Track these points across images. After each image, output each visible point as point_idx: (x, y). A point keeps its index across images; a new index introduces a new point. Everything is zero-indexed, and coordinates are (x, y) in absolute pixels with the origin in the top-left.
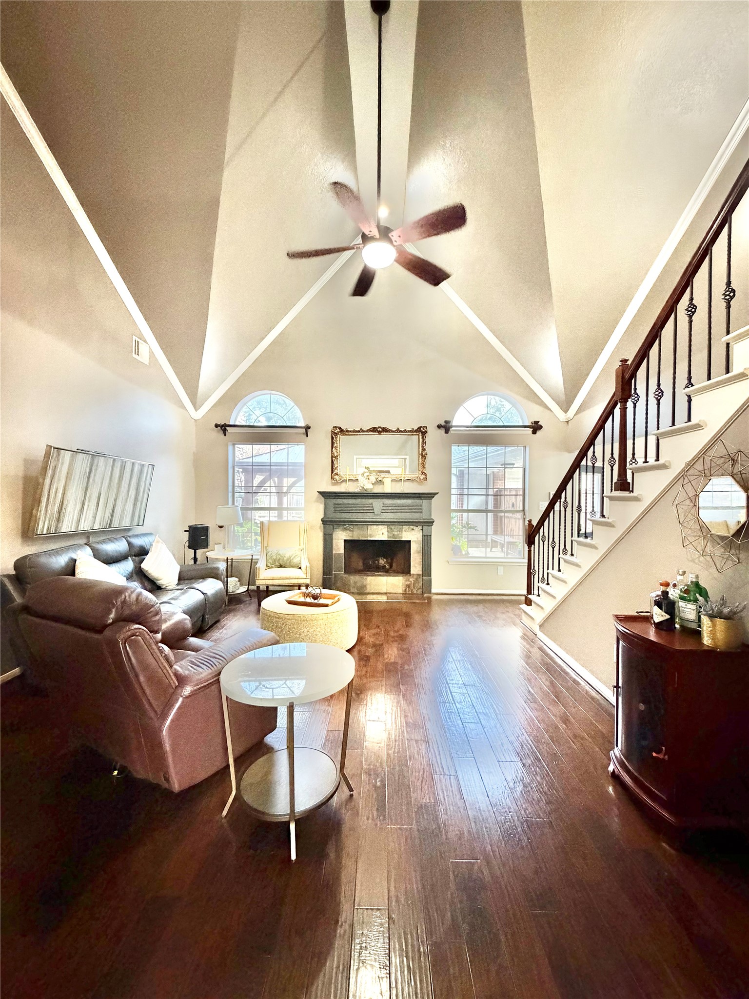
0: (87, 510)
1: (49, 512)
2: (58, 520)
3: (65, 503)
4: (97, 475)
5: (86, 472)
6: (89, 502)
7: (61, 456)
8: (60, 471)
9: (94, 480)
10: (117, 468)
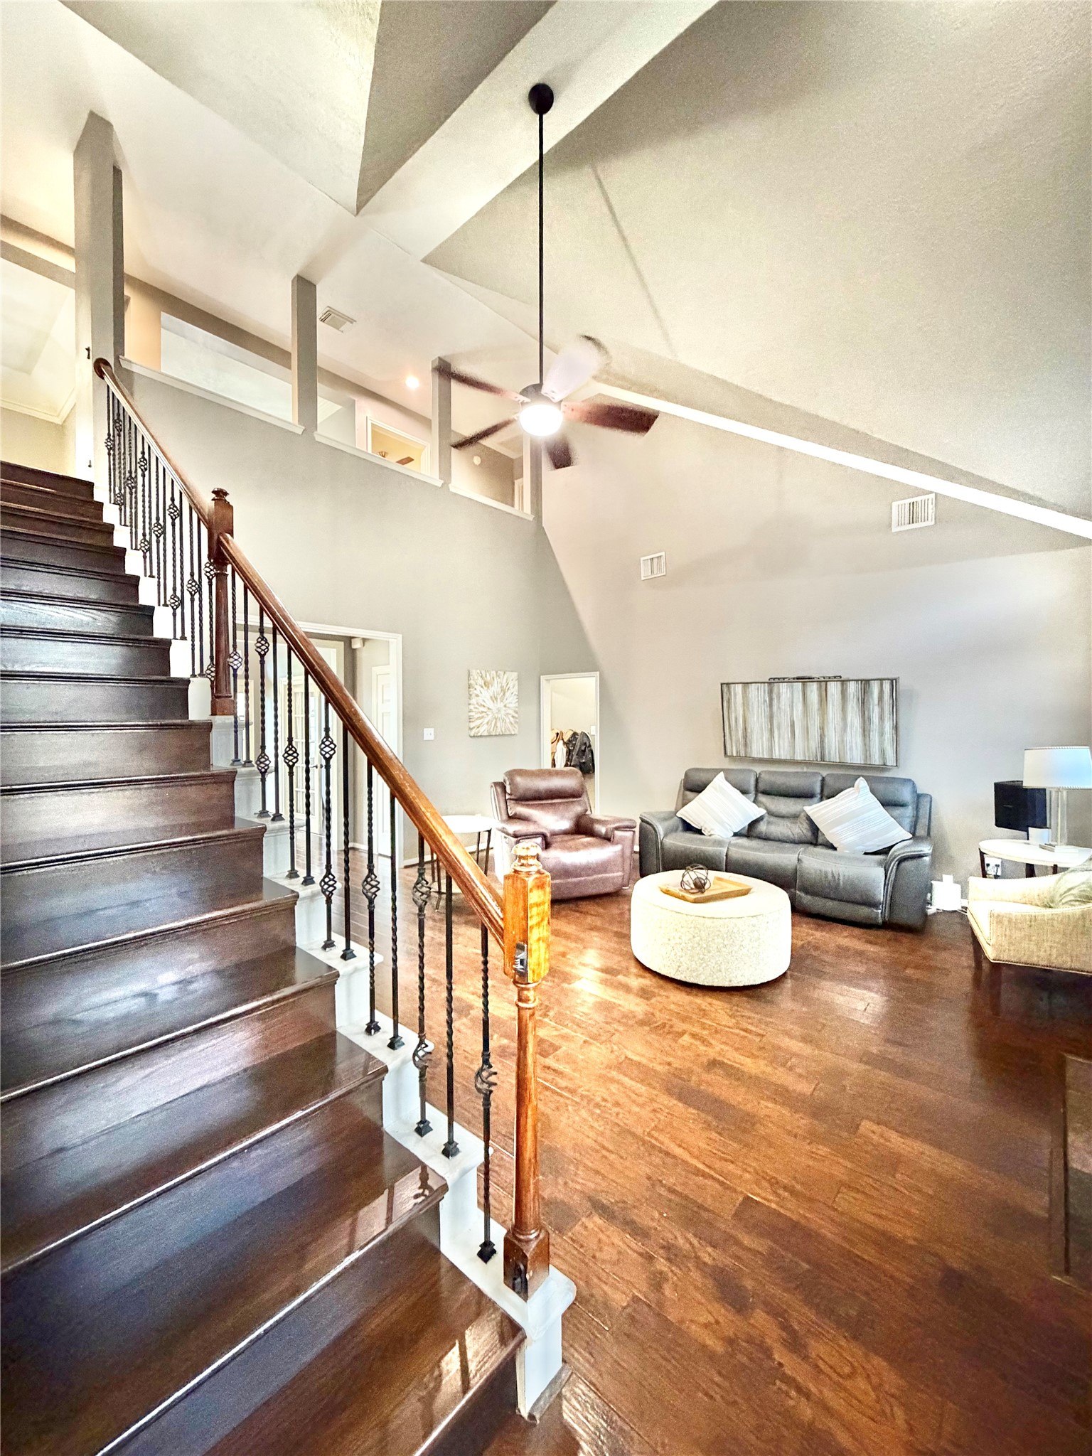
0: (779, 737)
1: (734, 738)
2: (746, 745)
3: (749, 730)
4: (783, 703)
5: (765, 701)
6: (779, 729)
7: (732, 690)
8: (735, 703)
9: (779, 708)
10: (812, 691)
